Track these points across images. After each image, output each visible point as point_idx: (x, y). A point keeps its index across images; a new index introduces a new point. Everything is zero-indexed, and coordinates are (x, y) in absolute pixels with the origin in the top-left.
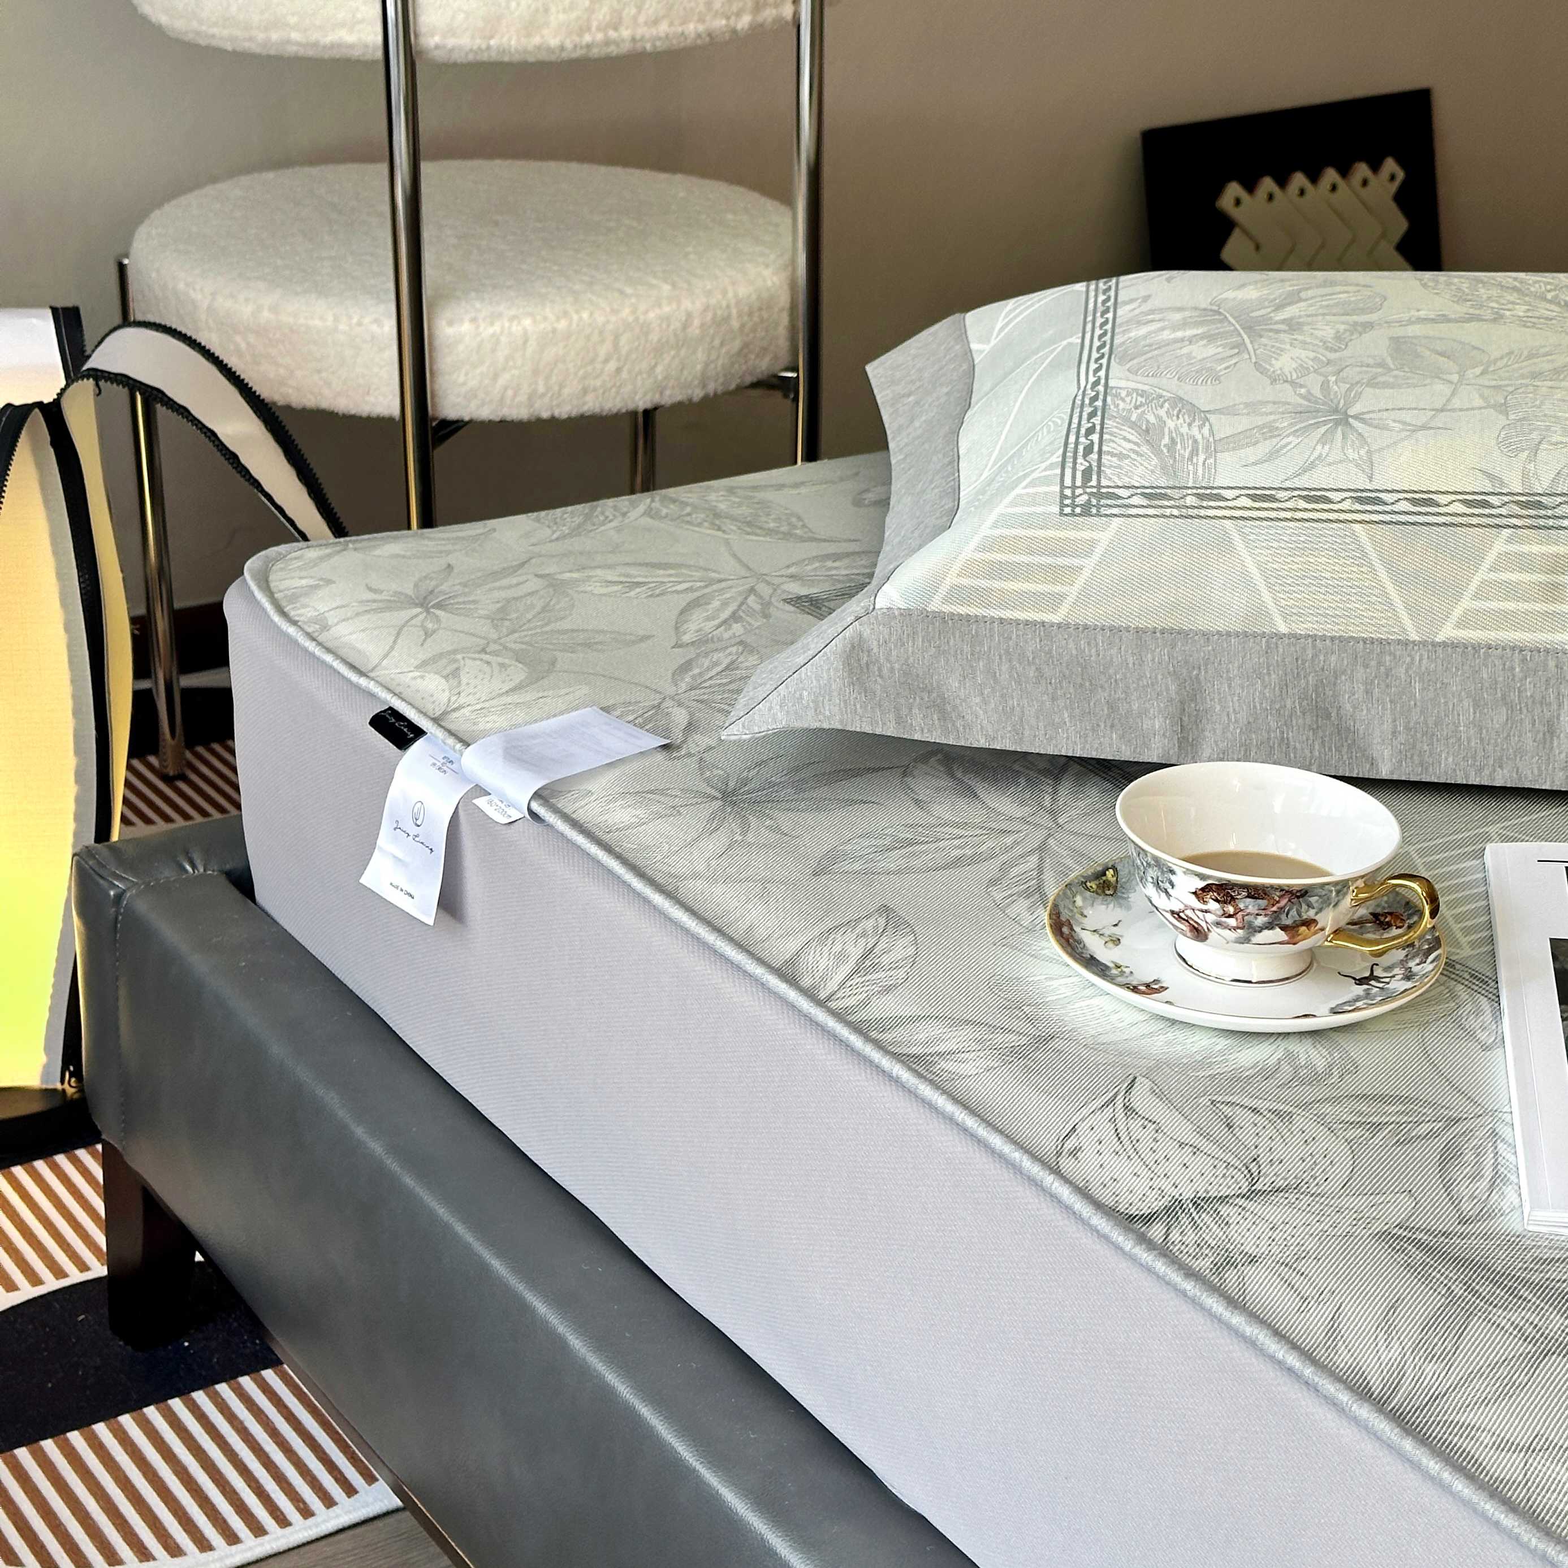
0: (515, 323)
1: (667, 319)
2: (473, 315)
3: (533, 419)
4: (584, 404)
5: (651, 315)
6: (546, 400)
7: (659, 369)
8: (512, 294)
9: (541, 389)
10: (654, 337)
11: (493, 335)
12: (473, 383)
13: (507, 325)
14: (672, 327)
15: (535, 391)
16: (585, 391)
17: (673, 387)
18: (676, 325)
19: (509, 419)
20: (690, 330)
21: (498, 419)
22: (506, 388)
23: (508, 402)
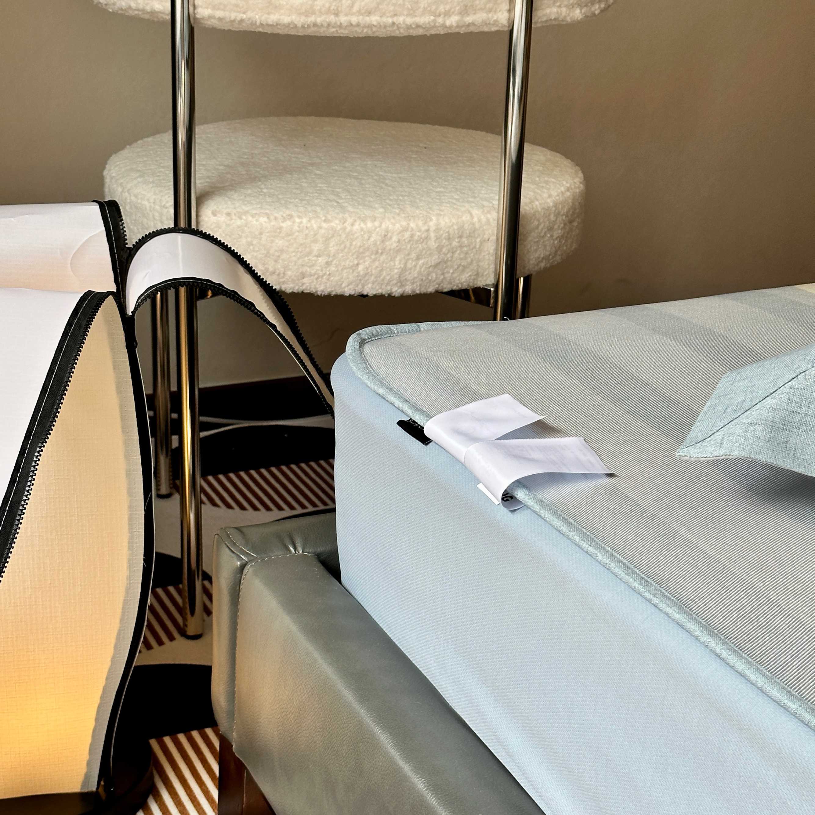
0: (255, 219)
1: (370, 232)
10: (357, 243)
16: (303, 275)
18: (375, 237)
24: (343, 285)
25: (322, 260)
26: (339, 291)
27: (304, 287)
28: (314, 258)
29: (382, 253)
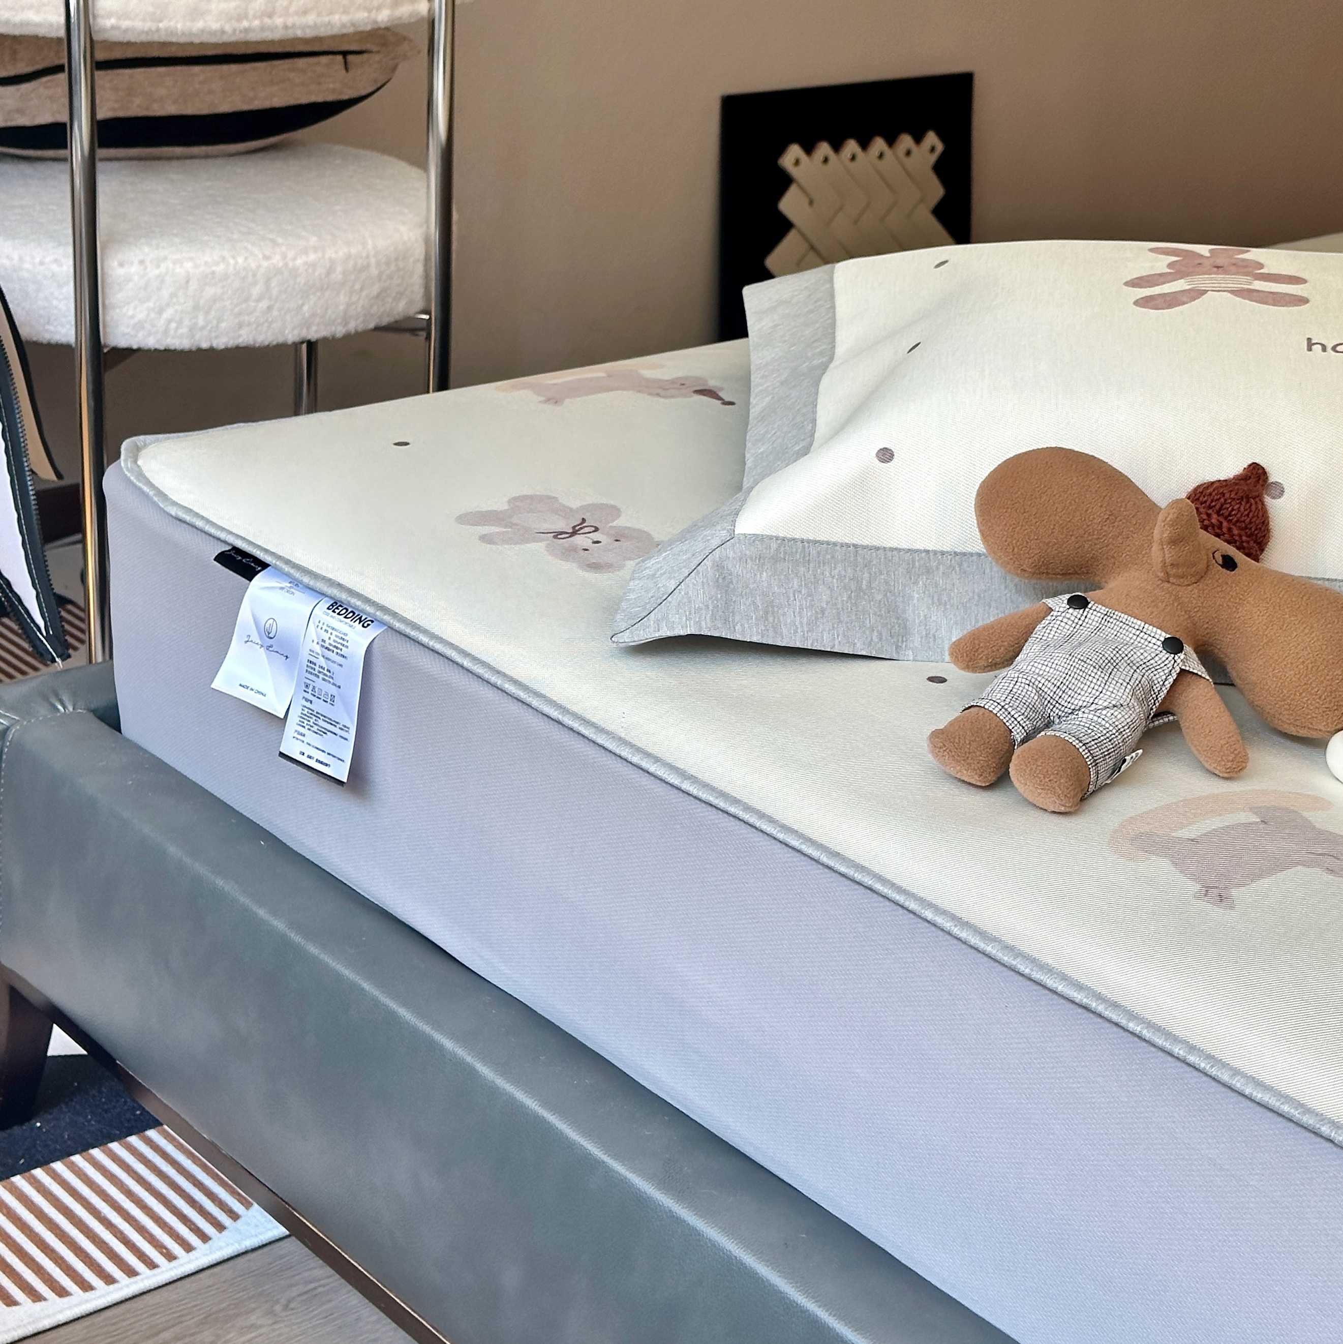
0: (178, 266)
1: (313, 265)
2: (141, 257)
3: (194, 349)
4: (240, 336)
5: (299, 262)
6: (205, 333)
7: (306, 308)
8: (177, 240)
9: (201, 322)
10: (301, 280)
11: (158, 276)
12: (141, 316)
13: (171, 266)
14: (317, 274)
15: (196, 324)
16: (240, 326)
17: (318, 324)
18: (320, 271)
19: (172, 348)
20: (333, 276)
21: (162, 348)
22: (170, 321)
23: (172, 332)
24: (287, 332)
25: (264, 305)
26: (281, 340)
27: (240, 340)
28: (253, 304)
29: (327, 288)
